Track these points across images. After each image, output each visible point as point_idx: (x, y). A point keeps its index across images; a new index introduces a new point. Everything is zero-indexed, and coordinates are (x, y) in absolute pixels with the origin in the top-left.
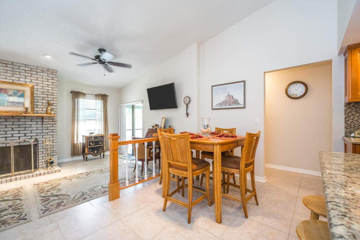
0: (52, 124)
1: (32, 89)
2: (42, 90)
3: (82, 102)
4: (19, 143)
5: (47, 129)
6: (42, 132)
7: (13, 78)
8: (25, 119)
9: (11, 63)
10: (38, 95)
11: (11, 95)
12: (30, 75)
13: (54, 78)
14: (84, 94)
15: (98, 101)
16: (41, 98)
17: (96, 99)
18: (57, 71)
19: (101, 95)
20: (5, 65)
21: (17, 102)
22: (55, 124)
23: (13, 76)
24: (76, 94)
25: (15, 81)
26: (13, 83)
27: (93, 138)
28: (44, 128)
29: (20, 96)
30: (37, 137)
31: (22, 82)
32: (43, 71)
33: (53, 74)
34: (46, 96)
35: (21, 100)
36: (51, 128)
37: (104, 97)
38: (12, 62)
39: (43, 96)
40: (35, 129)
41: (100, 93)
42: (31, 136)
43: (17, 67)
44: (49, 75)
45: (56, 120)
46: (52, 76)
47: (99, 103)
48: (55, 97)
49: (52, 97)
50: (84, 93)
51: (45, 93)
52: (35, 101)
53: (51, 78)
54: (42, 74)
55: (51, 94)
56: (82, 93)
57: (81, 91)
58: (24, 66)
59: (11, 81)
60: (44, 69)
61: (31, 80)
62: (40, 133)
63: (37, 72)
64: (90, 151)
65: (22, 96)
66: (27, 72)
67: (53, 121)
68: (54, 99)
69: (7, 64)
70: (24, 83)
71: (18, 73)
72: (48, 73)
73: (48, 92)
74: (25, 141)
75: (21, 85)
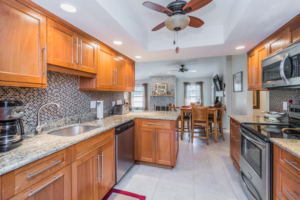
1: (167, 85)
2: (170, 85)
3: (189, 88)
4: (163, 105)
7: (162, 82)
8: (165, 97)
9: (161, 76)
11: (161, 88)
12: (166, 79)
14: (190, 83)
15: (197, 86)
17: (196, 85)
18: (175, 75)
20: (160, 78)
24: (186, 84)
26: (162, 84)
29: (163, 88)
31: (164, 83)
32: (170, 77)
35: (163, 90)
36: (173, 101)
37: (201, 83)
39: (170, 87)
40: (168, 100)
41: (198, 81)
42: (167, 103)
43: (163, 78)
45: (174, 97)
46: (173, 78)
47: (198, 87)
49: (173, 87)
50: (189, 82)
52: (168, 89)
58: (165, 76)
61: (167, 81)
63: (168, 78)
65: (164, 88)
71: (163, 80)
73: (172, 85)
75: (164, 84)
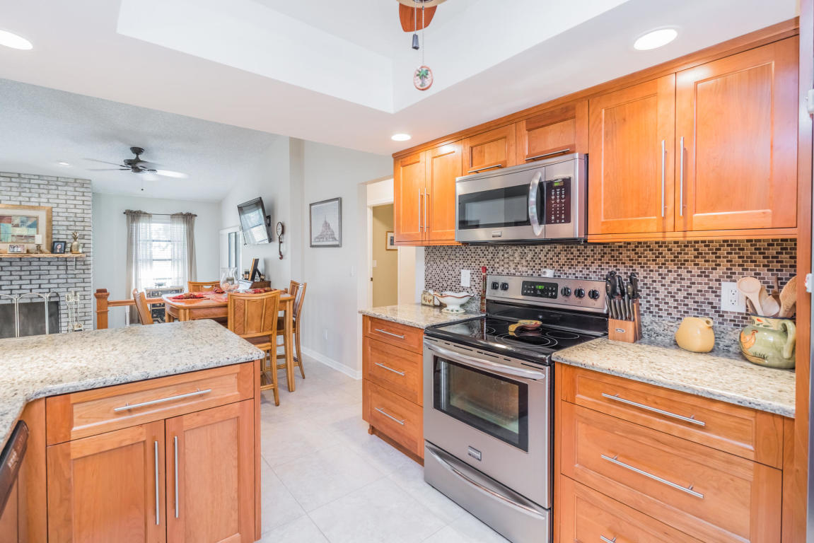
0: (84, 270)
1: (50, 213)
2: (66, 214)
3: (146, 229)
4: (31, 299)
5: (75, 278)
6: (67, 283)
7: (20, 198)
8: (39, 261)
9: (17, 176)
10: (60, 223)
11: (17, 226)
12: (45, 191)
13: (85, 194)
14: (149, 215)
15: (175, 226)
16: (65, 228)
17: (172, 223)
18: (90, 180)
19: (181, 214)
20: (9, 179)
21: (25, 236)
22: (88, 269)
23: (20, 195)
24: (134, 216)
25: (23, 203)
26: (20, 206)
28: (70, 276)
29: (30, 226)
30: (57, 290)
31: (33, 204)
32: (67, 183)
33: (83, 187)
34: (72, 223)
35: (32, 231)
36: (81, 276)
37: (188, 218)
38: (19, 174)
39: (66, 223)
40: (56, 276)
41: (179, 212)
42: (49, 289)
43: (26, 181)
44: (77, 189)
45: (88, 262)
46: (82, 190)
47: (180, 228)
48: (87, 224)
49: (83, 224)
50: (148, 212)
51: (71, 219)
52: (55, 232)
53: (81, 194)
54: (66, 188)
55: (80, 219)
56: (145, 213)
57: (143, 210)
58: (37, 177)
59: (18, 203)
60: (69, 180)
61: (48, 199)
62: (63, 283)
63: (57, 186)
65: (35, 225)
66: (42, 186)
67: (84, 265)
68: (86, 228)
69: (11, 177)
70: (37, 204)
71: (28, 191)
72: (76, 185)
73: (76, 217)
74: (39, 297)
75: (33, 208)
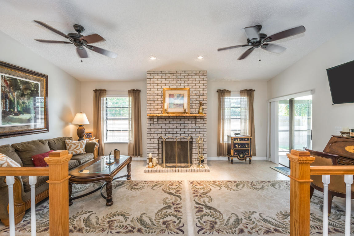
0: (203, 124)
1: (189, 91)
2: (196, 92)
4: (181, 139)
5: (199, 128)
6: (196, 131)
7: (177, 84)
8: (184, 118)
9: (175, 72)
10: (193, 97)
11: (175, 99)
12: (187, 80)
13: (204, 79)
14: (229, 92)
15: (242, 98)
16: (195, 100)
17: (241, 96)
18: (206, 71)
19: (246, 90)
20: (172, 75)
21: (179, 105)
22: (205, 124)
23: (177, 83)
24: (222, 93)
25: (178, 87)
26: (177, 89)
27: (238, 139)
28: (197, 127)
29: (181, 99)
30: (192, 135)
32: (196, 73)
33: (203, 75)
34: (198, 97)
35: (182, 102)
36: (202, 127)
37: (249, 93)
38: (177, 71)
39: (196, 97)
40: (191, 127)
42: (188, 134)
43: (179, 75)
44: (201, 77)
45: (205, 120)
46: (203, 77)
47: (245, 99)
48: (205, 97)
49: (203, 97)
50: (229, 90)
51: (198, 95)
52: (191, 102)
53: (202, 79)
54: (195, 77)
55: (202, 94)
56: (228, 91)
57: (227, 89)
58: (183, 72)
59: (176, 87)
60: (197, 72)
61: (188, 84)
62: (194, 131)
63: (192, 76)
64: (236, 153)
66: (185, 77)
67: (203, 121)
68: (205, 100)
69: (173, 73)
70: (183, 87)
71: (180, 80)
72: (200, 74)
73: (200, 93)
74: (184, 138)
75: (181, 89)
